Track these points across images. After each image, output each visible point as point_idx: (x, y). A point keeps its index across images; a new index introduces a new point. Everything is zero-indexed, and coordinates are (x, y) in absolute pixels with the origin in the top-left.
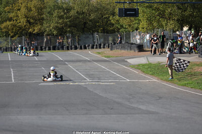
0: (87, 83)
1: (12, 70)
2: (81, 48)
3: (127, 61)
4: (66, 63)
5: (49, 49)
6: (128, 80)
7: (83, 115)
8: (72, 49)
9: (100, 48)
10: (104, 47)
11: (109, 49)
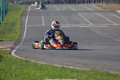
0: (90, 26)
1: (42, 17)
2: (87, 3)
3: (116, 12)
4: (78, 13)
5: (67, 3)
6: (117, 24)
7: (87, 45)
8: (81, 3)
9: (100, 2)
10: (102, 2)
11: (106, 4)
